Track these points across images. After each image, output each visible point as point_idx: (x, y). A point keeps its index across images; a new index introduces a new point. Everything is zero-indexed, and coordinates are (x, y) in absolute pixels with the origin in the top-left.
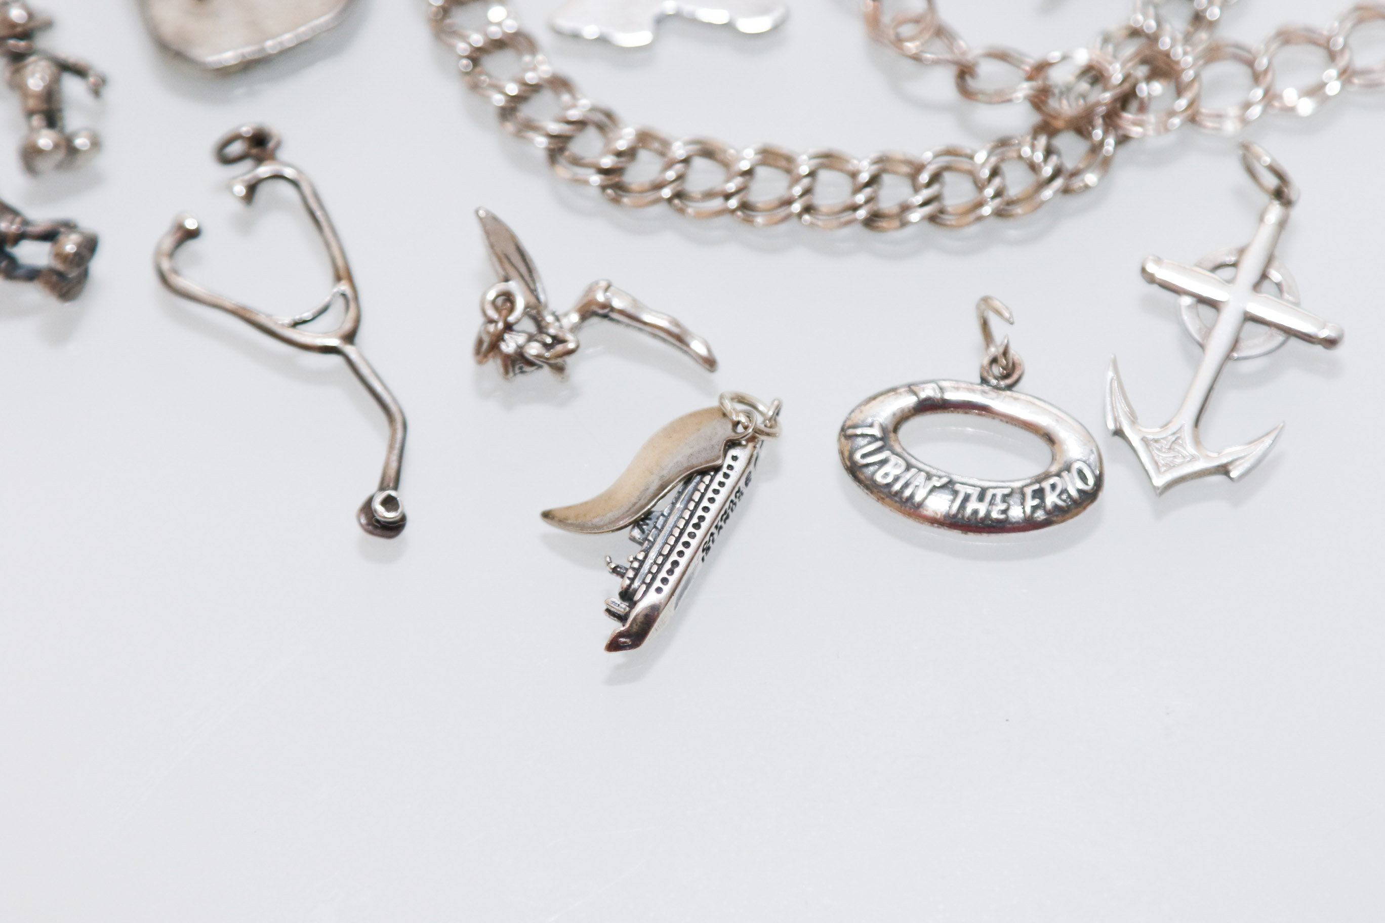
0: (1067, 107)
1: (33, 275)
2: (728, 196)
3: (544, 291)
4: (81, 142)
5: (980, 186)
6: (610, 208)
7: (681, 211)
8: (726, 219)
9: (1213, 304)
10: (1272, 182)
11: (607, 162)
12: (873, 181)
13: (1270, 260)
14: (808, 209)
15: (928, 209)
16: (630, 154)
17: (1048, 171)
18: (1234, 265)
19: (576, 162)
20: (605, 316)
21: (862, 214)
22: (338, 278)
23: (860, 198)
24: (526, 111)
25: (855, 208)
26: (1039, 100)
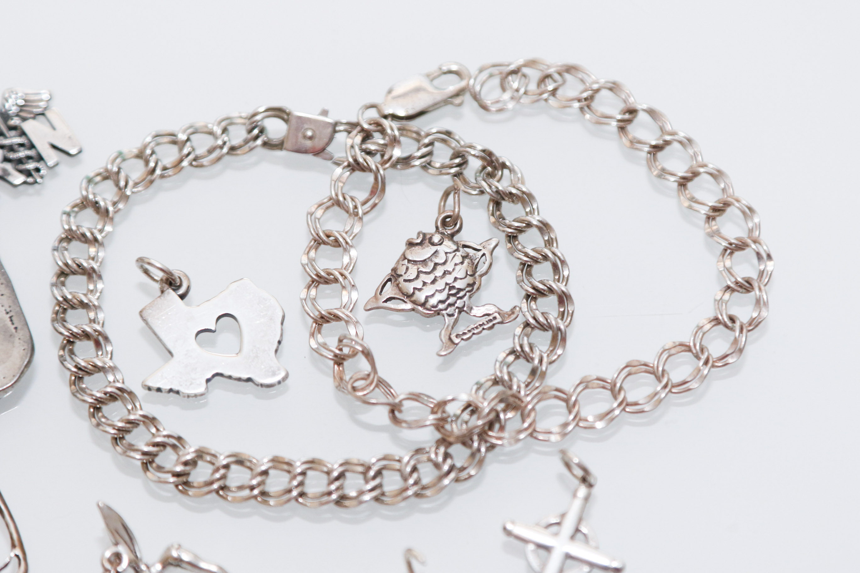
0: (456, 429)
2: (252, 488)
3: (140, 551)
5: (405, 479)
6: (181, 497)
7: (224, 498)
8: (253, 501)
9: (547, 549)
10: (580, 473)
11: (179, 469)
12: (341, 476)
13: (580, 520)
14: (302, 494)
15: (374, 494)
16: (192, 463)
17: (446, 468)
18: (558, 524)
19: (160, 469)
20: (178, 566)
21: (334, 496)
22: (14, 546)
23: (333, 487)
24: (129, 438)
25: (330, 493)
26: (439, 425)
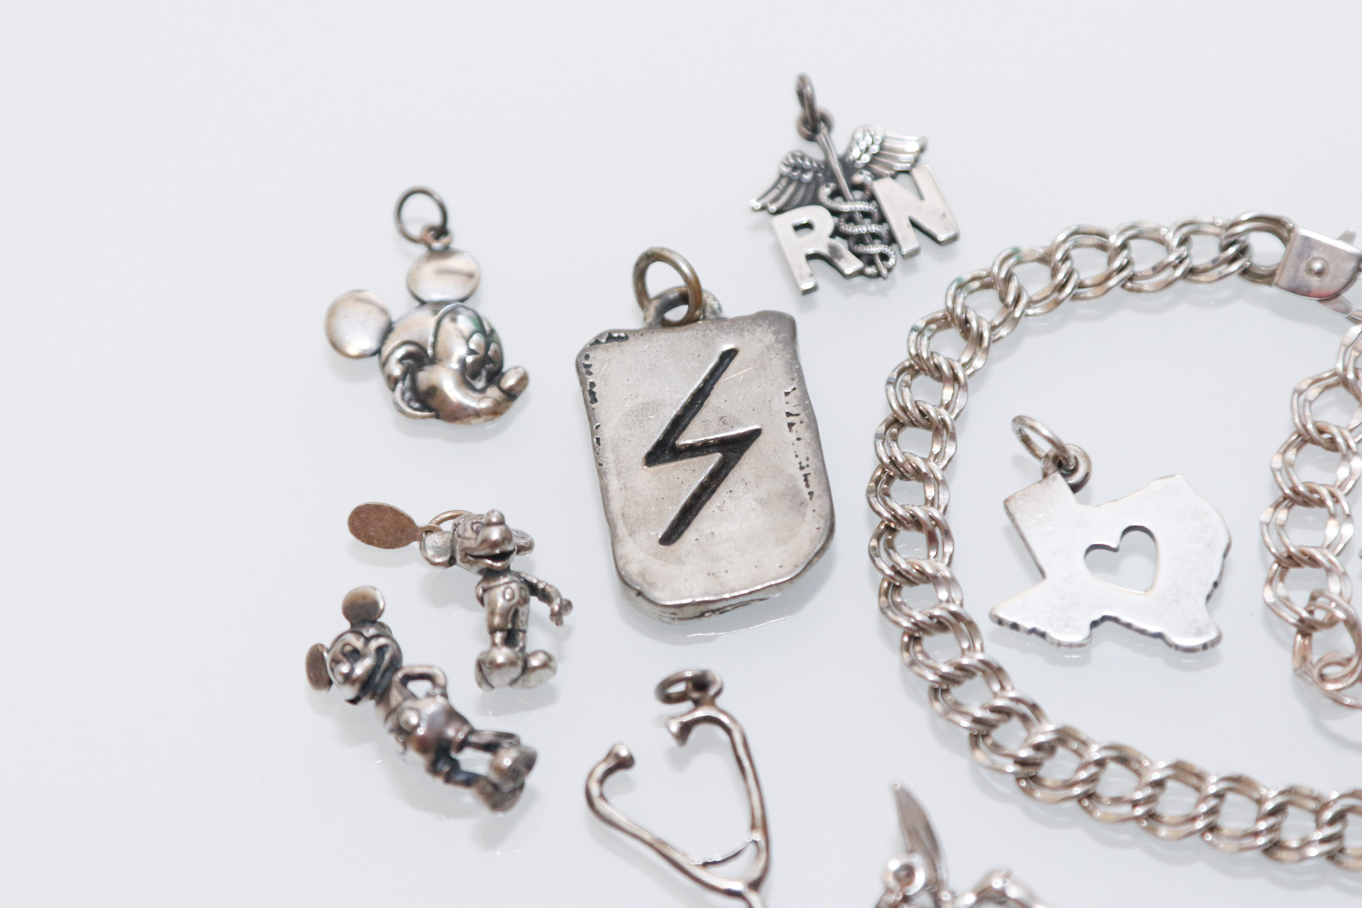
1: (471, 780)
2: (1135, 804)
3: (945, 870)
4: (535, 662)
6: (1021, 797)
7: (1089, 812)
8: (1132, 825)
11: (1024, 753)
12: (1278, 811)
14: (1212, 828)
15: (1327, 847)
16: (1047, 749)
19: (996, 748)
20: (998, 903)
21: (1262, 841)
22: (753, 827)
23: (1263, 825)
24: (956, 692)
25: (1256, 834)
